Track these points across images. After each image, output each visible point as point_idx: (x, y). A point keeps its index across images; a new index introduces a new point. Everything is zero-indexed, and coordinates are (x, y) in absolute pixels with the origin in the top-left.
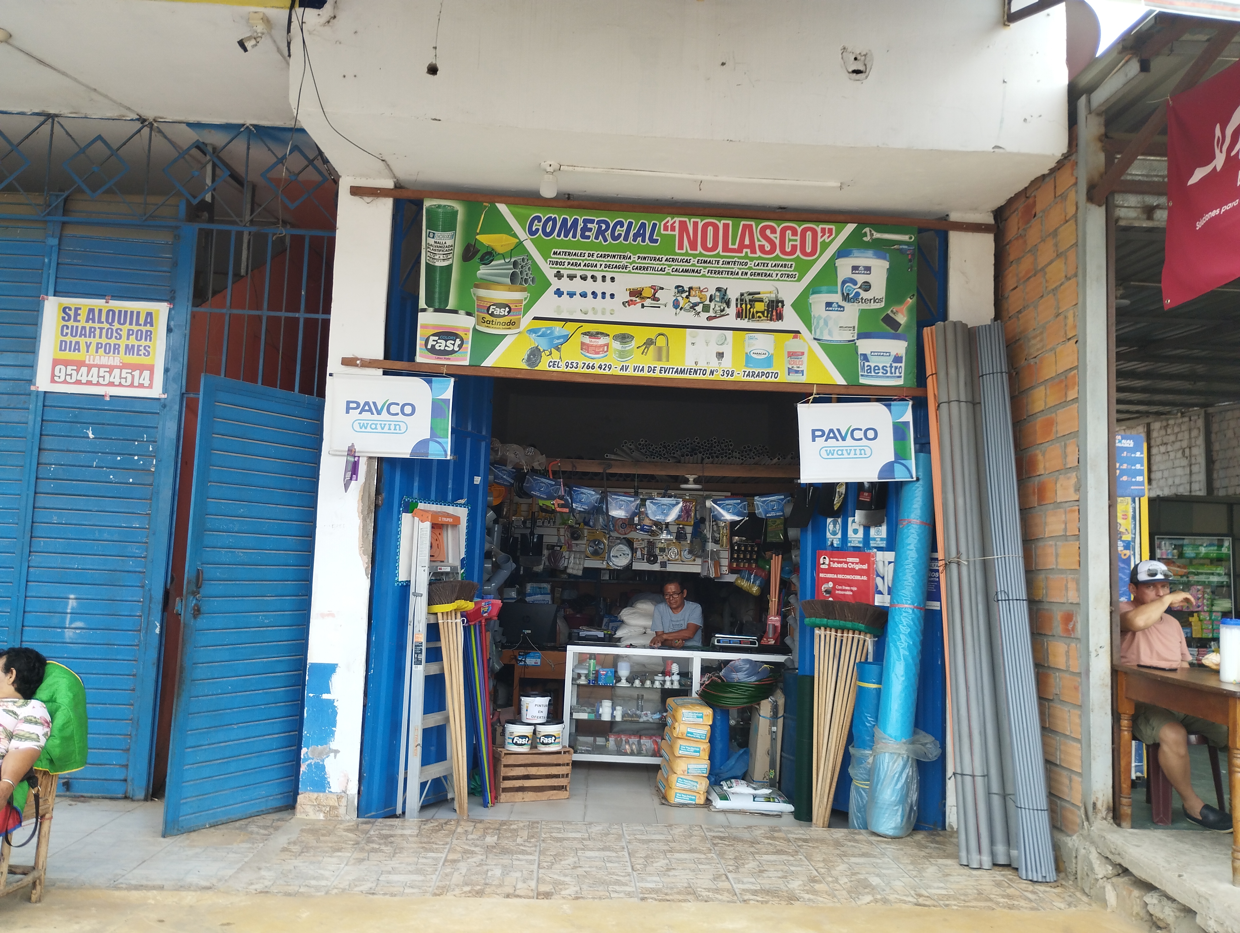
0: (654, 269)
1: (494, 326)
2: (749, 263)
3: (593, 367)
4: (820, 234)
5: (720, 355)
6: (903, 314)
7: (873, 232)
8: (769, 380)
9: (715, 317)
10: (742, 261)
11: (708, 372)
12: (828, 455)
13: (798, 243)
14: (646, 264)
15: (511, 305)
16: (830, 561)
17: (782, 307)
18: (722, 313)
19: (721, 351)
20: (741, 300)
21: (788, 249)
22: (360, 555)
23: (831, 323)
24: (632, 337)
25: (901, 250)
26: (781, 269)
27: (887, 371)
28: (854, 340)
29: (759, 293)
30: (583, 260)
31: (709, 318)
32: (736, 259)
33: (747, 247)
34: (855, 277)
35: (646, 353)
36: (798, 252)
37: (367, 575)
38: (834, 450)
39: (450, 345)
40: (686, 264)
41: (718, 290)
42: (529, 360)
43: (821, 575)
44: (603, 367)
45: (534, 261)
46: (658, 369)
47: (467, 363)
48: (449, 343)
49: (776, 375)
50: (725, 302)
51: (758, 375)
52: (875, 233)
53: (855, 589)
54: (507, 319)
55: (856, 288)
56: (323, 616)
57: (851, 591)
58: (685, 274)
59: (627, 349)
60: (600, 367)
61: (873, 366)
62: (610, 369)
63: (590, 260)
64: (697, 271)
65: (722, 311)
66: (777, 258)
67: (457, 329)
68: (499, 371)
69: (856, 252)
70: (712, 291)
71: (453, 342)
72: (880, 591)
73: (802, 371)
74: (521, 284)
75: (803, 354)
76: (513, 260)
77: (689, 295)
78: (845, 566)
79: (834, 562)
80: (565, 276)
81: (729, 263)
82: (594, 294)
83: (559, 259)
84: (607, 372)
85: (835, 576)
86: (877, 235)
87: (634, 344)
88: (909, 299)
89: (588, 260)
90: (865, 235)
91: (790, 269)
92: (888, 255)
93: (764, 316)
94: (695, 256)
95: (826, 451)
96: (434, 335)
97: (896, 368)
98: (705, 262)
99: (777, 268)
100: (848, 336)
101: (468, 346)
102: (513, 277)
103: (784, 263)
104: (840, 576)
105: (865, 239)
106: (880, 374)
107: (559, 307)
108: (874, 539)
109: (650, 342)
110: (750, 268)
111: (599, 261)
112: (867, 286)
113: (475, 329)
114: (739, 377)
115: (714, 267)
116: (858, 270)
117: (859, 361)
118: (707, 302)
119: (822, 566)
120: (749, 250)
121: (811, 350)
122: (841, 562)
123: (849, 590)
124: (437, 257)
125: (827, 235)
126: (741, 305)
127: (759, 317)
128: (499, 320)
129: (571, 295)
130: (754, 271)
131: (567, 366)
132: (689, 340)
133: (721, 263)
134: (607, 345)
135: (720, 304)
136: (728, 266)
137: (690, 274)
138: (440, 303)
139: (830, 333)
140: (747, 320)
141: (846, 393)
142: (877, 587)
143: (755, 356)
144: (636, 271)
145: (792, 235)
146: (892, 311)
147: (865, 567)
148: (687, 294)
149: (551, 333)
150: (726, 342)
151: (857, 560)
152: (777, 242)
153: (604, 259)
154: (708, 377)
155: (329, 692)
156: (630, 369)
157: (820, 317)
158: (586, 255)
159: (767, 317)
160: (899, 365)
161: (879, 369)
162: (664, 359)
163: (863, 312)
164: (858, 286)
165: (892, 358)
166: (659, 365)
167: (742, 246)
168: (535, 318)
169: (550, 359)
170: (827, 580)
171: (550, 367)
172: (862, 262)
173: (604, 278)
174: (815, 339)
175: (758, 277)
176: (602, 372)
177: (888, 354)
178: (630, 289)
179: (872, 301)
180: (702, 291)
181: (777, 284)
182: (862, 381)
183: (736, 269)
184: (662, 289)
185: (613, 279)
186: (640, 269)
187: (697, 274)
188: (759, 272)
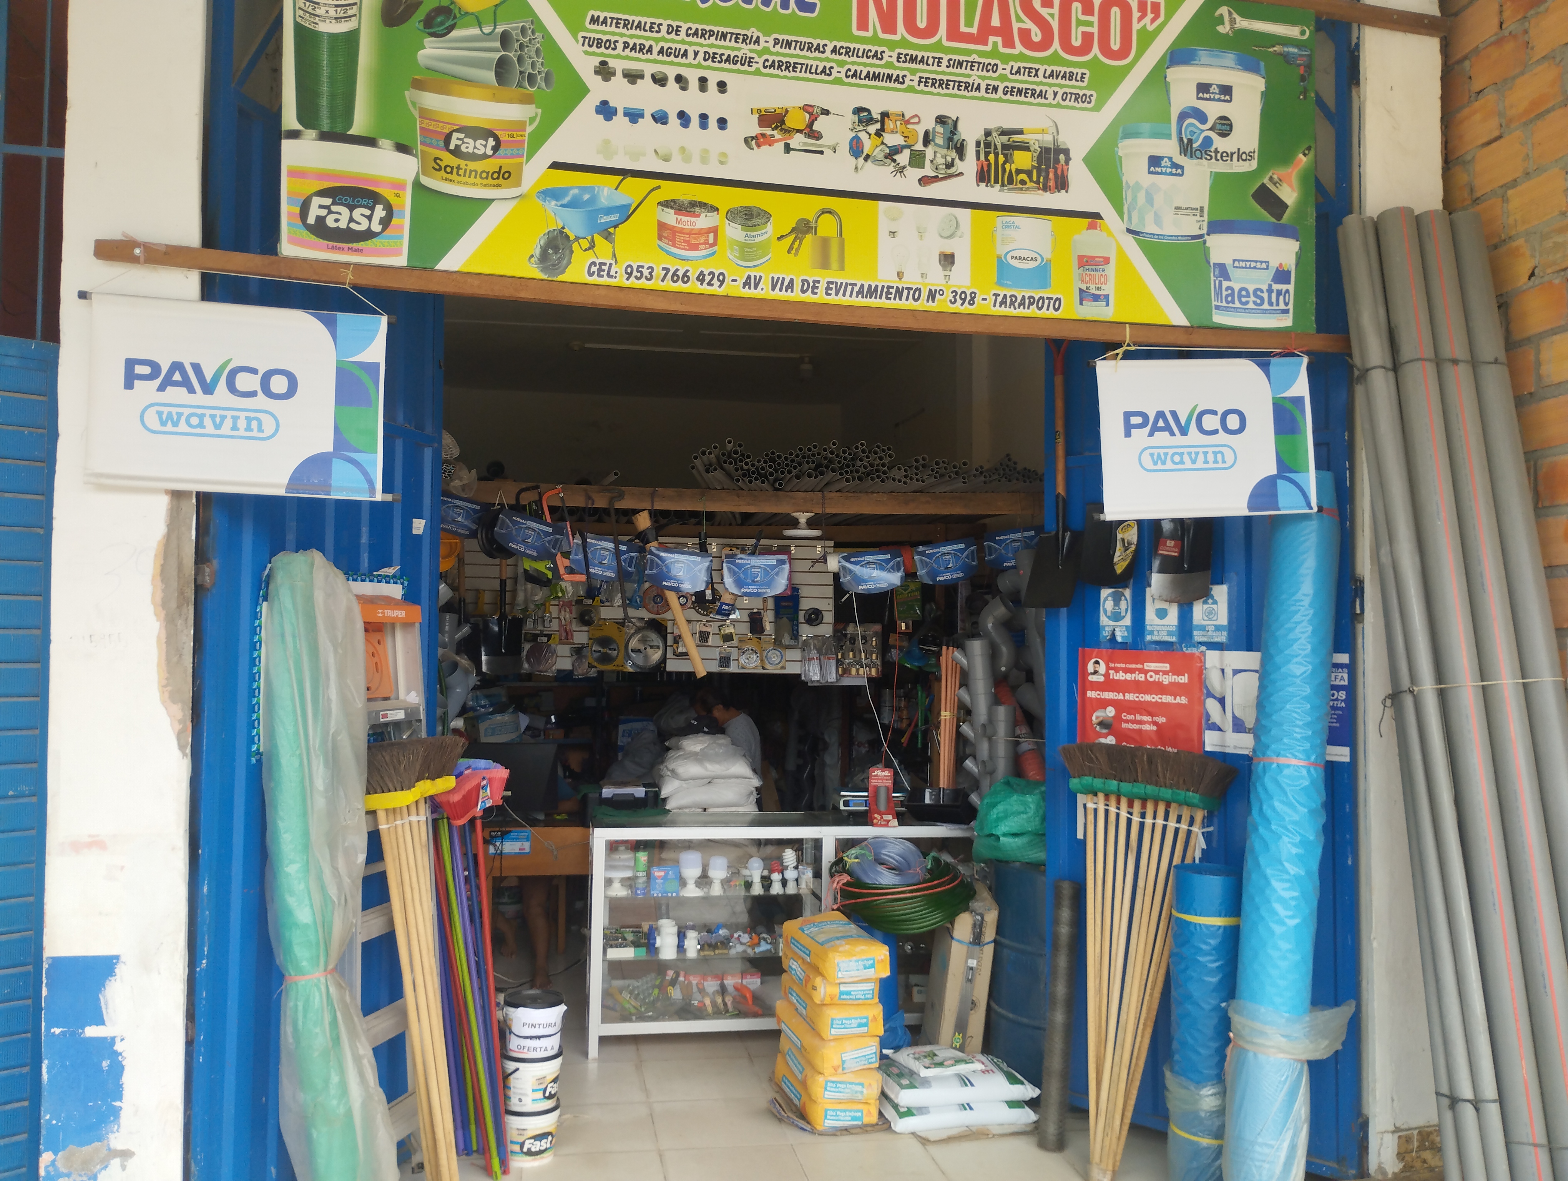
0: (808, 69)
1: (461, 179)
2: (1000, 66)
3: (686, 278)
4: (1136, 14)
5: (948, 260)
6: (1291, 186)
7: (1235, 15)
8: (1044, 313)
9: (935, 179)
10: (987, 61)
11: (925, 294)
12: (1155, 463)
13: (1095, 30)
14: (792, 56)
15: (499, 134)
16: (1108, 668)
17: (1067, 163)
18: (950, 171)
19: (948, 251)
20: (986, 144)
21: (1076, 41)
22: (163, 703)
23: (1159, 199)
24: (767, 216)
25: (1285, 56)
26: (1063, 82)
27: (1262, 299)
28: (1201, 236)
29: (1020, 132)
30: (657, 41)
31: (924, 181)
32: (974, 57)
33: (996, 32)
34: (1202, 105)
35: (798, 250)
36: (1096, 50)
37: (181, 747)
38: (1166, 454)
39: (360, 219)
40: (875, 61)
41: (941, 120)
42: (544, 257)
43: (1091, 694)
44: (707, 278)
45: (547, 36)
46: (822, 286)
47: (401, 261)
48: (357, 213)
49: (1057, 303)
50: (956, 148)
51: (1022, 304)
52: (1238, 19)
53: (1162, 720)
54: (491, 165)
55: (1205, 130)
56: (77, 847)
57: (1155, 723)
58: (873, 83)
59: (758, 239)
60: (701, 278)
61: (1237, 287)
62: (722, 282)
63: (673, 41)
64: (897, 79)
65: (950, 165)
66: (1055, 59)
67: (376, 182)
68: (476, 282)
69: (1204, 56)
70: (928, 123)
71: (367, 212)
72: (1214, 724)
73: (1107, 297)
74: (520, 85)
75: (1107, 261)
76: (500, 29)
77: (882, 129)
78: (1141, 677)
79: (1117, 670)
80: (619, 73)
81: (960, 64)
82: (683, 116)
83: (605, 33)
84: (715, 290)
85: (1120, 696)
86: (1243, 23)
87: (770, 230)
88: (1301, 156)
89: (667, 41)
90: (1220, 20)
91: (1079, 84)
92: (1262, 64)
93: (1031, 180)
94: (892, 45)
95: (1152, 455)
96: (322, 193)
97: (1279, 293)
98: (913, 59)
99: (1055, 81)
100: (1191, 226)
101: (404, 221)
102: (502, 68)
103: (1068, 70)
104: (1130, 697)
105: (1220, 29)
106: (1251, 305)
107: (607, 142)
108: (1203, 628)
109: (803, 228)
110: (1003, 78)
111: (691, 44)
112: (1225, 127)
113: (418, 185)
114: (985, 306)
115: (931, 71)
116: (1208, 92)
117: (1212, 278)
118: (919, 146)
119: (1092, 678)
120: (999, 40)
121: (1121, 252)
122: (1132, 671)
123: (1149, 723)
124: (321, 11)
125: (1150, 16)
126: (987, 154)
127: (1023, 182)
128: (473, 165)
129: (634, 116)
130: (1010, 85)
131: (630, 275)
132: (884, 226)
133: (945, 63)
134: (715, 230)
135: (945, 151)
136: (959, 71)
137: (884, 84)
138: (332, 117)
139: (1158, 221)
140: (998, 186)
141: (1186, 343)
142: (1208, 717)
143: (1015, 263)
144: (772, 71)
145: (1084, 13)
146: (1271, 179)
147: (1184, 679)
148: (878, 126)
149: (593, 199)
150: (959, 233)
151: (1166, 667)
152: (1055, 24)
153: (702, 41)
154: (923, 305)
155: (100, 1021)
156: (766, 284)
157: (1138, 186)
158: (664, 29)
159: (1038, 182)
160: (1283, 287)
161: (1248, 296)
162: (834, 264)
163: (1218, 179)
164: (1209, 124)
165: (1271, 273)
166: (824, 277)
167: (986, 30)
168: (556, 166)
169: (590, 257)
170: (1103, 704)
171: (591, 274)
172: (1216, 76)
173: (703, 81)
174: (1129, 231)
175: (1018, 98)
176: (704, 289)
177: (1264, 265)
178: (759, 111)
179: (1235, 157)
180: (907, 122)
181: (1055, 113)
182: (1220, 319)
183: (974, 77)
184: (826, 112)
185: (722, 86)
186: (779, 67)
187: (896, 85)
188: (1021, 86)
